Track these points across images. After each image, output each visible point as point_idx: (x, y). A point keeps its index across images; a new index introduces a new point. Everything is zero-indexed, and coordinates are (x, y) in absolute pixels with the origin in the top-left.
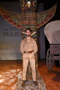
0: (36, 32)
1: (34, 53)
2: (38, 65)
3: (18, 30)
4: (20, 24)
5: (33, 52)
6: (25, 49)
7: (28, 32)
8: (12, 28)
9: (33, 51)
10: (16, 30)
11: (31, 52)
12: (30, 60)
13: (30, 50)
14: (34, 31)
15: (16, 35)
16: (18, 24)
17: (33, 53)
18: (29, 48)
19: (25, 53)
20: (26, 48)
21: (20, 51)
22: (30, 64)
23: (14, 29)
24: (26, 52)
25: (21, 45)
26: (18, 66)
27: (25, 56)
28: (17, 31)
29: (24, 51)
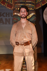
0: (34, 13)
1: (33, 45)
2: (38, 65)
3: (9, 16)
4: (11, 2)
5: (31, 43)
6: (18, 39)
7: (23, 11)
8: (1, 14)
9: (31, 41)
10: (6, 16)
11: (27, 44)
12: (26, 58)
13: (27, 40)
14: (32, 11)
15: (7, 22)
16: (8, 3)
17: (31, 45)
18: (25, 37)
19: (18, 45)
20: (19, 37)
21: (9, 42)
22: (25, 64)
23: (5, 15)
24: (20, 43)
25: (11, 33)
26: (7, 63)
27: (17, 50)
28: (8, 18)
29: (16, 42)
